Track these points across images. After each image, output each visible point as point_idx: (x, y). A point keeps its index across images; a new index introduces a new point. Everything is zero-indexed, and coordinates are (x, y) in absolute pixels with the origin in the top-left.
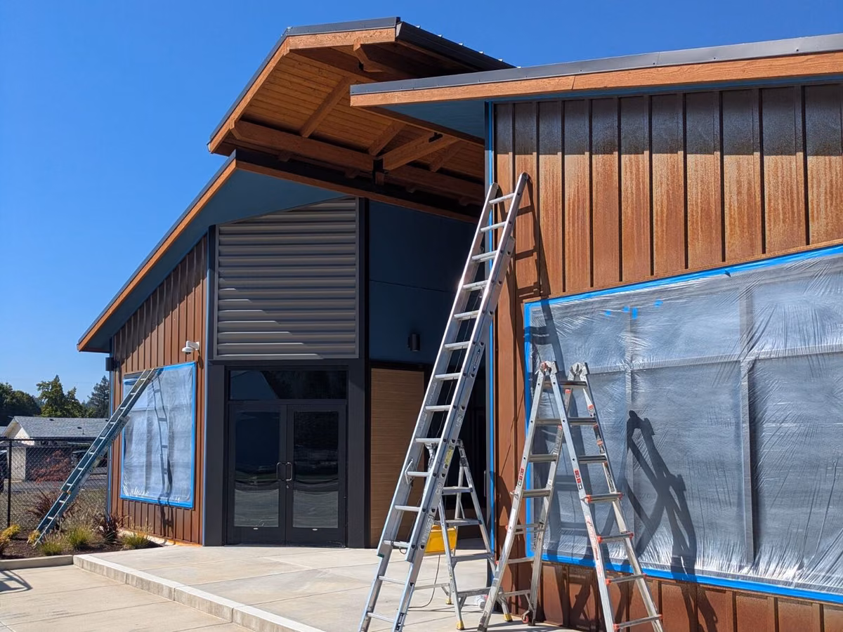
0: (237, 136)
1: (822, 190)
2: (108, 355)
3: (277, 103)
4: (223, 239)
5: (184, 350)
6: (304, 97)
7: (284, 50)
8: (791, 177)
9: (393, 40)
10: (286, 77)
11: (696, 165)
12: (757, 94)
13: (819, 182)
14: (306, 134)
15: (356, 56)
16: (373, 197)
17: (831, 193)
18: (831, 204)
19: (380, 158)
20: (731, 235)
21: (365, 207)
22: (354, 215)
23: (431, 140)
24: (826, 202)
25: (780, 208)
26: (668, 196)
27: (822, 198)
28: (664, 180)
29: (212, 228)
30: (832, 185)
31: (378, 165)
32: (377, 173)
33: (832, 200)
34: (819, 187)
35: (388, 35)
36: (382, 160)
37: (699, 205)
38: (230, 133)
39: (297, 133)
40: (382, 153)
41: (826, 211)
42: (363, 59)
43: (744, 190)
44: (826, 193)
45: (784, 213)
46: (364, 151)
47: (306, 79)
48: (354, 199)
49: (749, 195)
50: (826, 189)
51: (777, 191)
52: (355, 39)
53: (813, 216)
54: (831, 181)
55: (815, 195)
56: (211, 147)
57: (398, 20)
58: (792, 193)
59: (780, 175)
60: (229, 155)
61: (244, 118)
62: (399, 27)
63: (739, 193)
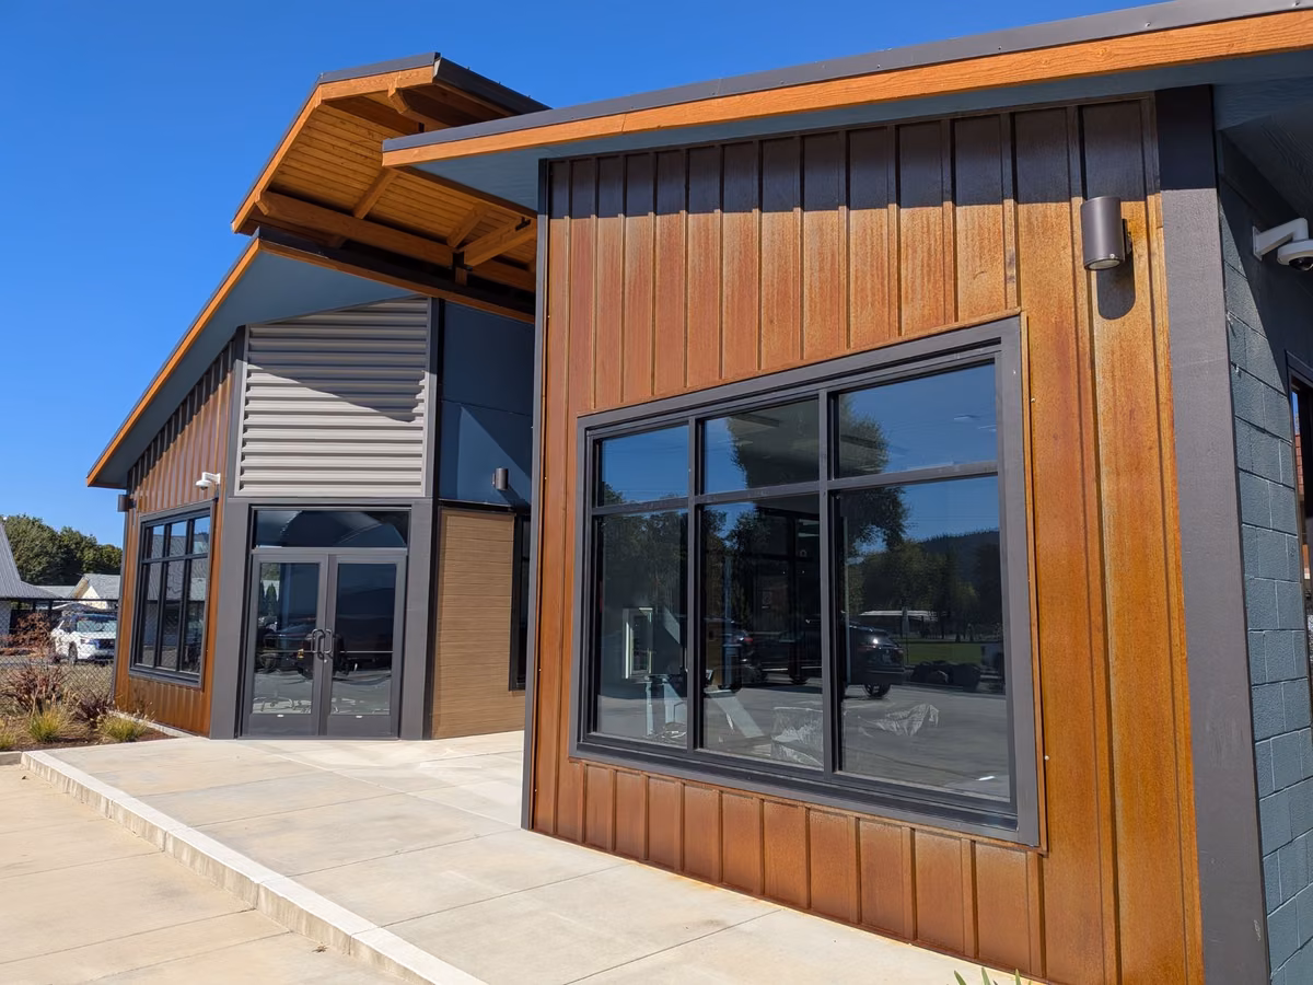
0: (264, 210)
1: (918, 262)
2: (124, 492)
3: (319, 172)
4: (254, 343)
5: (199, 483)
6: (355, 166)
7: (316, 102)
8: (882, 247)
9: (431, 81)
10: (326, 138)
11: (773, 234)
12: (843, 137)
13: (915, 251)
14: (361, 214)
15: (391, 104)
16: (451, 298)
17: (929, 265)
18: (929, 281)
19: (461, 250)
20: (811, 324)
21: (440, 310)
22: (426, 319)
23: (518, 228)
24: (923, 278)
25: (869, 286)
26: (740, 277)
27: (918, 272)
28: (737, 254)
29: (241, 330)
30: (929, 253)
31: (458, 259)
32: (457, 269)
33: (929, 275)
34: (914, 258)
35: (426, 75)
36: (463, 253)
37: (776, 285)
38: (255, 208)
39: (348, 212)
40: (463, 244)
41: (923, 290)
42: (401, 108)
43: (828, 266)
44: (923, 266)
45: (873, 295)
46: (442, 240)
47: (352, 143)
48: (426, 299)
49: (832, 270)
50: (922, 261)
51: (865, 264)
52: (391, 84)
53: (907, 298)
54: (929, 249)
55: (910, 270)
56: (234, 226)
57: (437, 56)
58: (882, 266)
59: (868, 242)
60: (251, 233)
61: (273, 189)
62: (437, 64)
63: (821, 269)
